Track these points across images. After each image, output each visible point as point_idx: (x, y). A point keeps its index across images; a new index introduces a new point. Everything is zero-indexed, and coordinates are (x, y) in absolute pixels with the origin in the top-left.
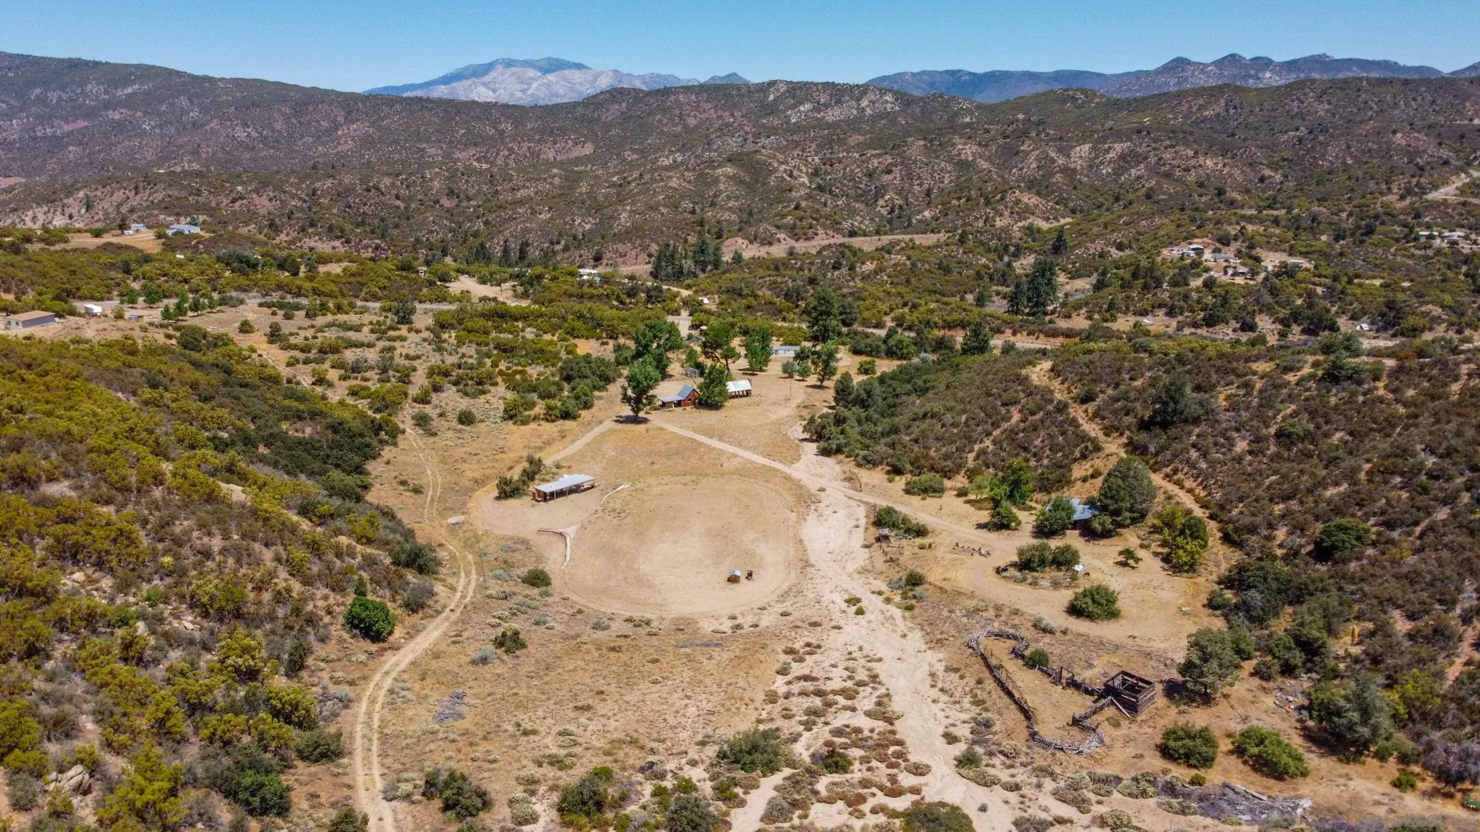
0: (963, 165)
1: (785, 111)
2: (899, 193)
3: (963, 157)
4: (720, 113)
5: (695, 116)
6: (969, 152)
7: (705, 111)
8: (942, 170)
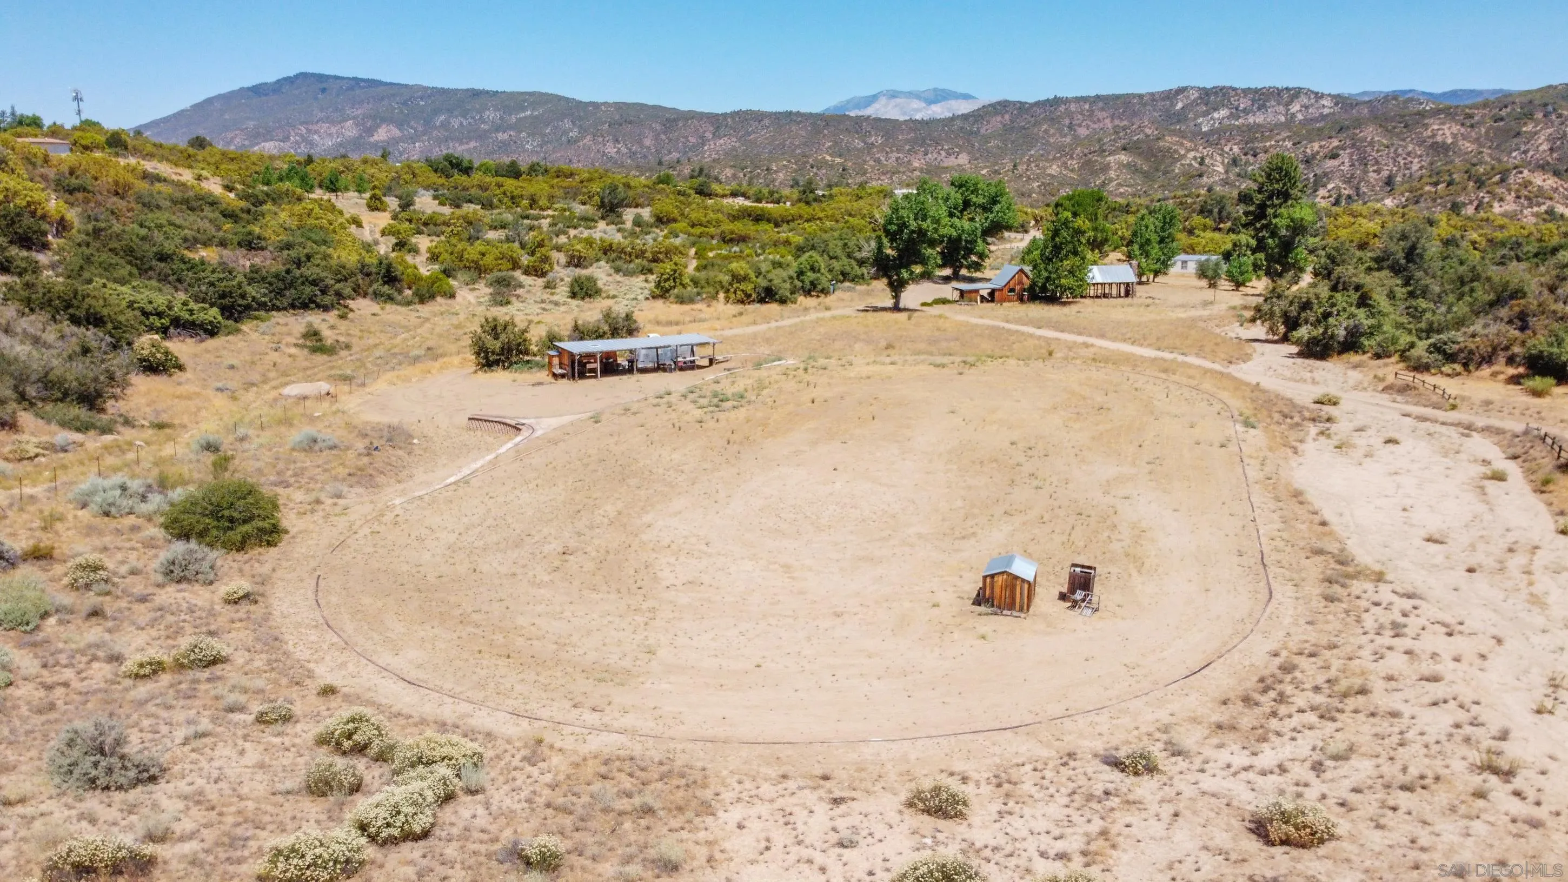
0: (1439, 149)
1: (1195, 119)
2: (1348, 181)
3: (1439, 139)
4: (1117, 122)
5: (1088, 127)
6: (1448, 133)
7: (1099, 120)
8: (1409, 154)
